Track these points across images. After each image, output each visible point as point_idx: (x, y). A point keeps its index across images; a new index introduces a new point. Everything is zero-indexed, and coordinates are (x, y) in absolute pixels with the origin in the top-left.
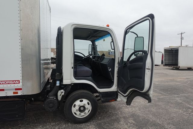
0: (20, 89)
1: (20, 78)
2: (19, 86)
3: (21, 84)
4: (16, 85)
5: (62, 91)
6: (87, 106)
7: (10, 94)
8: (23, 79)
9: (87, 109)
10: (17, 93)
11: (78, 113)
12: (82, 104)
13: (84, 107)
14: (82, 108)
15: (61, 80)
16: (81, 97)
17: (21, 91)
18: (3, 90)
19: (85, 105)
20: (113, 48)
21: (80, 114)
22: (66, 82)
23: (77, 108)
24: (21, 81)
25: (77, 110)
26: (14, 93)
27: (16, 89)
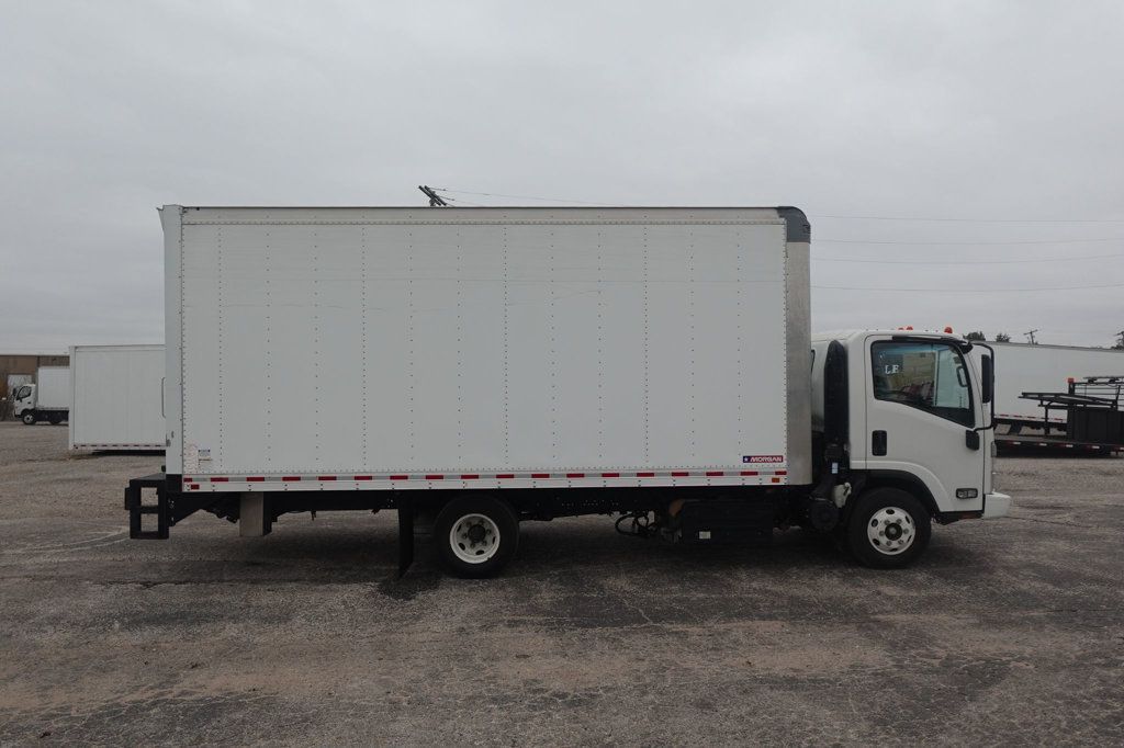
0: (784, 473)
1: (783, 451)
2: (782, 466)
3: (785, 462)
4: (777, 465)
5: (847, 484)
6: (905, 525)
7: (767, 481)
8: (789, 454)
9: (906, 531)
10: (778, 480)
11: (884, 540)
12: (892, 519)
13: (897, 526)
14: (893, 530)
15: (844, 460)
16: (889, 503)
17: (785, 476)
18: (756, 473)
19: (899, 521)
20: (964, 382)
21: (888, 544)
22: (857, 463)
23: (882, 527)
24: (785, 457)
25: (881, 534)
26: (774, 480)
27: (777, 473)
